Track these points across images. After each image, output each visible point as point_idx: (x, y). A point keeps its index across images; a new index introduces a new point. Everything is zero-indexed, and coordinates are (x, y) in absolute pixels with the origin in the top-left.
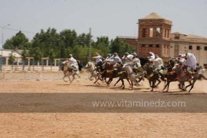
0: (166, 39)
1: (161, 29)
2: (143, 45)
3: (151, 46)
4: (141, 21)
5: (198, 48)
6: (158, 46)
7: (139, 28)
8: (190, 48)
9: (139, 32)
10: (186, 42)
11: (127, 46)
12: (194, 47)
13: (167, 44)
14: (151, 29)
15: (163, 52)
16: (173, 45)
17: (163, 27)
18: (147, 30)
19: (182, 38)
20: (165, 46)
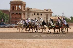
0: (24, 10)
1: (21, 6)
2: (13, 14)
3: (17, 14)
4: (11, 2)
5: (38, 14)
6: (20, 14)
7: (11, 6)
8: (35, 14)
9: (11, 7)
10: (32, 12)
11: (3, 14)
12: (36, 14)
13: (24, 13)
14: (17, 6)
15: (23, 16)
16: (27, 13)
17: (22, 5)
18: (14, 7)
19: (31, 10)
20: (23, 14)
